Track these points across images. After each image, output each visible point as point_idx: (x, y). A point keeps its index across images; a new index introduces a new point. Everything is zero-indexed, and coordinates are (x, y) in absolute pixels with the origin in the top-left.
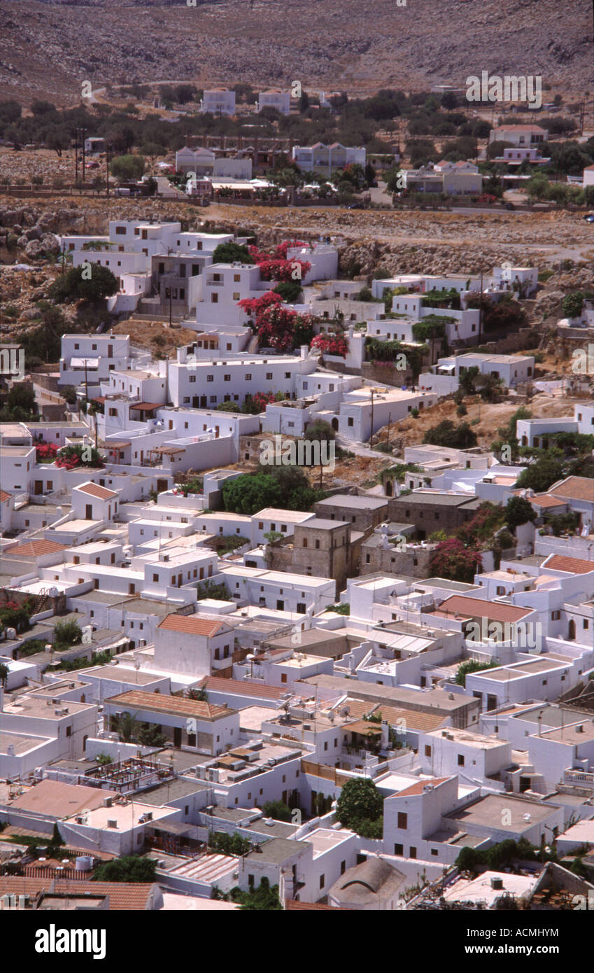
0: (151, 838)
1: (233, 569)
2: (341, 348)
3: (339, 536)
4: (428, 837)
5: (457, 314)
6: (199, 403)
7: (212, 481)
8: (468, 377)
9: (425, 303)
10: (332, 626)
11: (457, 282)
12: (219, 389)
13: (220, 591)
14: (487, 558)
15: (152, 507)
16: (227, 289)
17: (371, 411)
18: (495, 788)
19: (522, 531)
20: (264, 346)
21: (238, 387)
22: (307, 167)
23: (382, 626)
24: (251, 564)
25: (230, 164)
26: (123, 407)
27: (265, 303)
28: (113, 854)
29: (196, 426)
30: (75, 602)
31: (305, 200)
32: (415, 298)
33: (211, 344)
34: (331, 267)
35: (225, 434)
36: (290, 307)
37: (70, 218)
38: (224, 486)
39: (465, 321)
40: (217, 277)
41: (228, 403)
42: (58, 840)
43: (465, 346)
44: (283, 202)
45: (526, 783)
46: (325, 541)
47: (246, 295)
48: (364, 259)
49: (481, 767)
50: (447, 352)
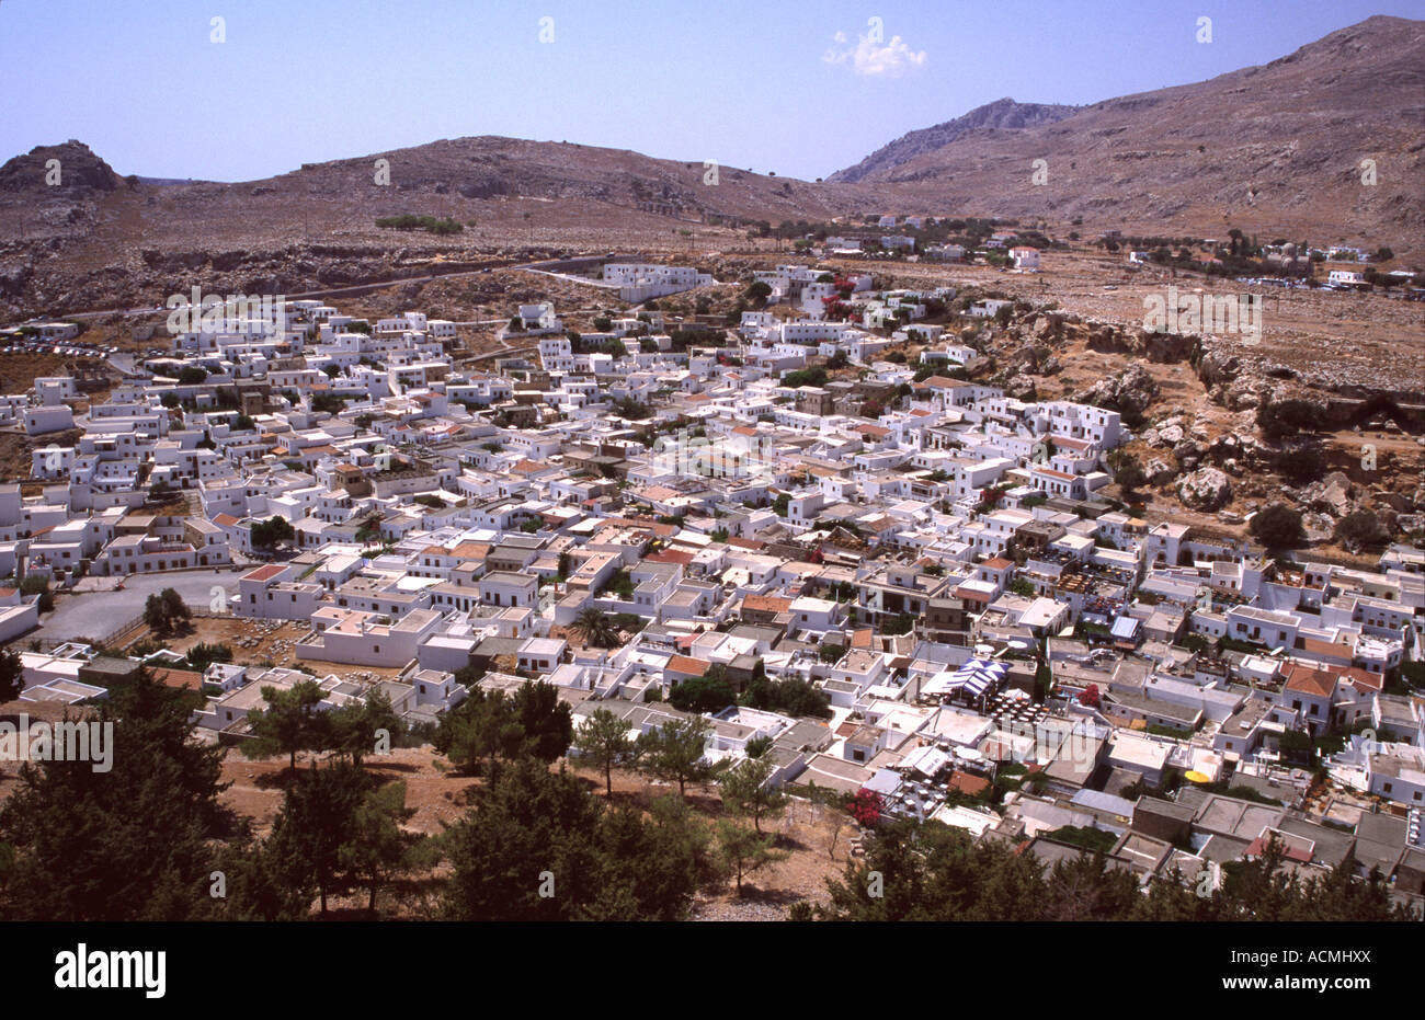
0: (688, 510)
1: (780, 411)
2: (860, 320)
3: (826, 399)
4: (805, 517)
5: (915, 307)
6: (794, 341)
7: (783, 374)
8: (912, 334)
9: (901, 302)
10: (811, 435)
11: (919, 294)
12: (803, 335)
13: (772, 419)
14: (887, 409)
15: (757, 384)
16: (819, 293)
17: (864, 347)
18: (845, 501)
19: (905, 398)
20: (831, 319)
21: (812, 335)
22: (886, 245)
23: (829, 435)
24: (789, 409)
25: (850, 243)
26: (759, 342)
27: (832, 300)
28: (671, 514)
29: (789, 351)
30: (708, 421)
31: (877, 259)
32: (897, 299)
33: (808, 317)
34: (869, 286)
35: (800, 355)
36: (843, 302)
37: (761, 264)
38: (787, 375)
39: (917, 310)
40: (814, 289)
41: (806, 342)
42: (652, 508)
43: (916, 321)
44: (865, 259)
45: (861, 499)
46: (819, 399)
47: (827, 297)
48: (883, 282)
49: (841, 492)
50: (908, 323)
